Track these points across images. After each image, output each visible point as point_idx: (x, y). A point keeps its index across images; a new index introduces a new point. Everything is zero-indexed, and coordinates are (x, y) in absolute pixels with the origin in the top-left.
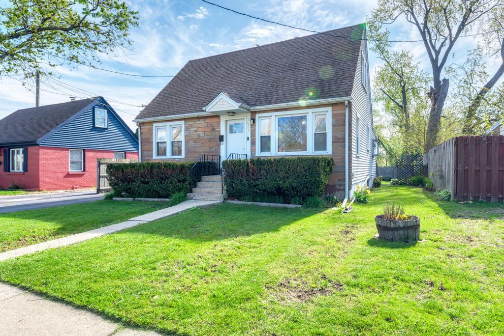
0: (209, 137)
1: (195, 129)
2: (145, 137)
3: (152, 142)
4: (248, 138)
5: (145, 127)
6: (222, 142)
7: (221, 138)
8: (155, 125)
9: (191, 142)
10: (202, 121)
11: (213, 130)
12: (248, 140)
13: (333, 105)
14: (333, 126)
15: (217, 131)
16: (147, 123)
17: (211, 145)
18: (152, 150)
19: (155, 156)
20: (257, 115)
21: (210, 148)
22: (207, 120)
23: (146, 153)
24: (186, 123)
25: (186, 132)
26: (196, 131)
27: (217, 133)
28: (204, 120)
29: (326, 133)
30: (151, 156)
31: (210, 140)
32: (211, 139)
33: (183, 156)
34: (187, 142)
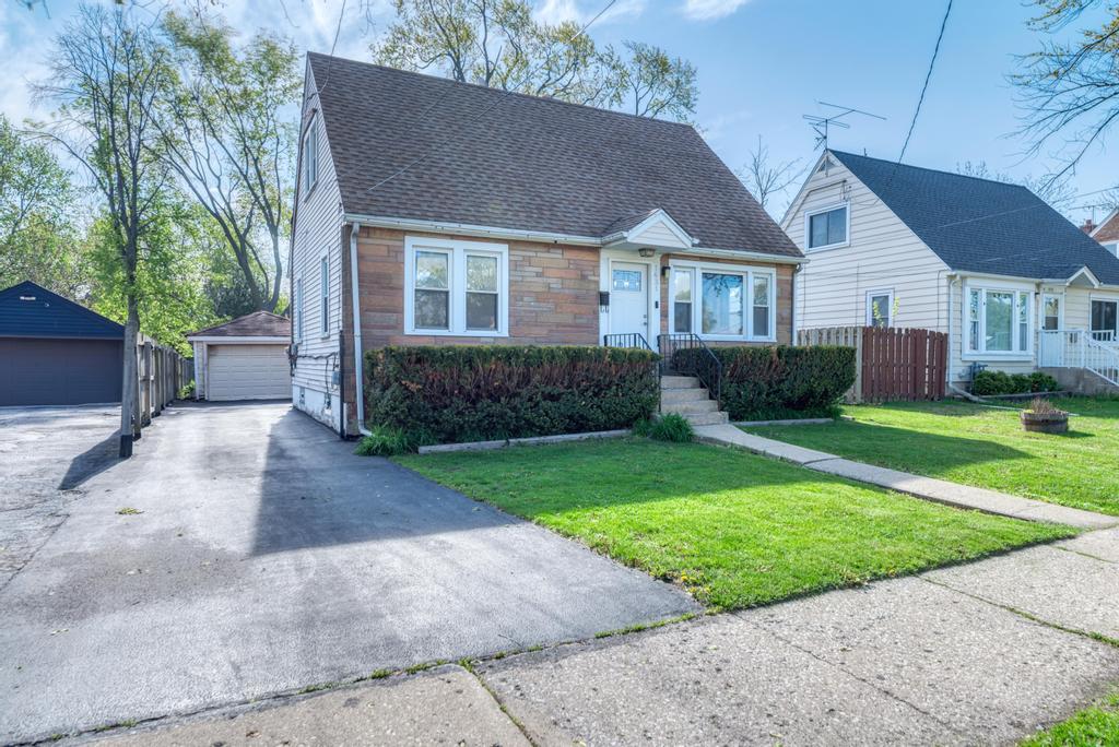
0: (572, 292)
1: (540, 270)
2: (372, 271)
3: (401, 289)
4: (657, 303)
5: (370, 241)
6: (604, 307)
7: (604, 299)
8: (410, 241)
9: (525, 299)
10: (557, 254)
11: (584, 277)
12: (657, 307)
13: (778, 265)
14: (778, 298)
15: (590, 281)
16: (380, 229)
17: (577, 311)
18: (400, 311)
19: (409, 327)
20: (672, 262)
21: (575, 318)
22: (569, 255)
23: (377, 317)
24: (513, 252)
25: (513, 273)
26: (538, 275)
27: (593, 286)
28: (560, 251)
29: (767, 309)
30: (399, 325)
31: (577, 299)
32: (577, 297)
33: (503, 330)
34: (514, 297)
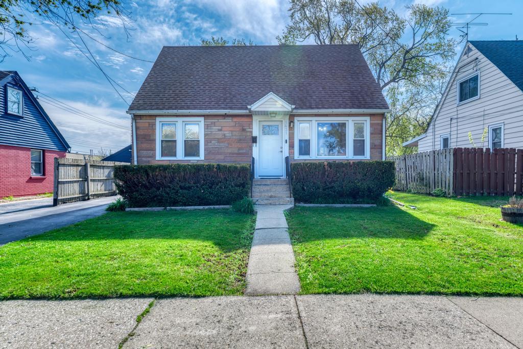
0: (238, 137)
1: (220, 128)
2: (142, 133)
3: (154, 140)
4: (286, 141)
5: (141, 121)
6: (254, 144)
7: (254, 140)
8: (158, 119)
9: (213, 142)
10: (229, 120)
11: (244, 130)
12: (286, 143)
13: (371, 115)
14: (371, 134)
15: (247, 132)
16: (145, 115)
17: (239, 146)
18: (154, 150)
19: (158, 156)
20: (296, 119)
21: (239, 150)
22: (235, 119)
23: (144, 153)
24: (206, 121)
25: (207, 130)
26: (220, 130)
27: (248, 134)
28: (231, 118)
29: (364, 140)
30: (154, 156)
31: (240, 141)
32: (240, 140)
33: (202, 156)
34: (207, 142)
